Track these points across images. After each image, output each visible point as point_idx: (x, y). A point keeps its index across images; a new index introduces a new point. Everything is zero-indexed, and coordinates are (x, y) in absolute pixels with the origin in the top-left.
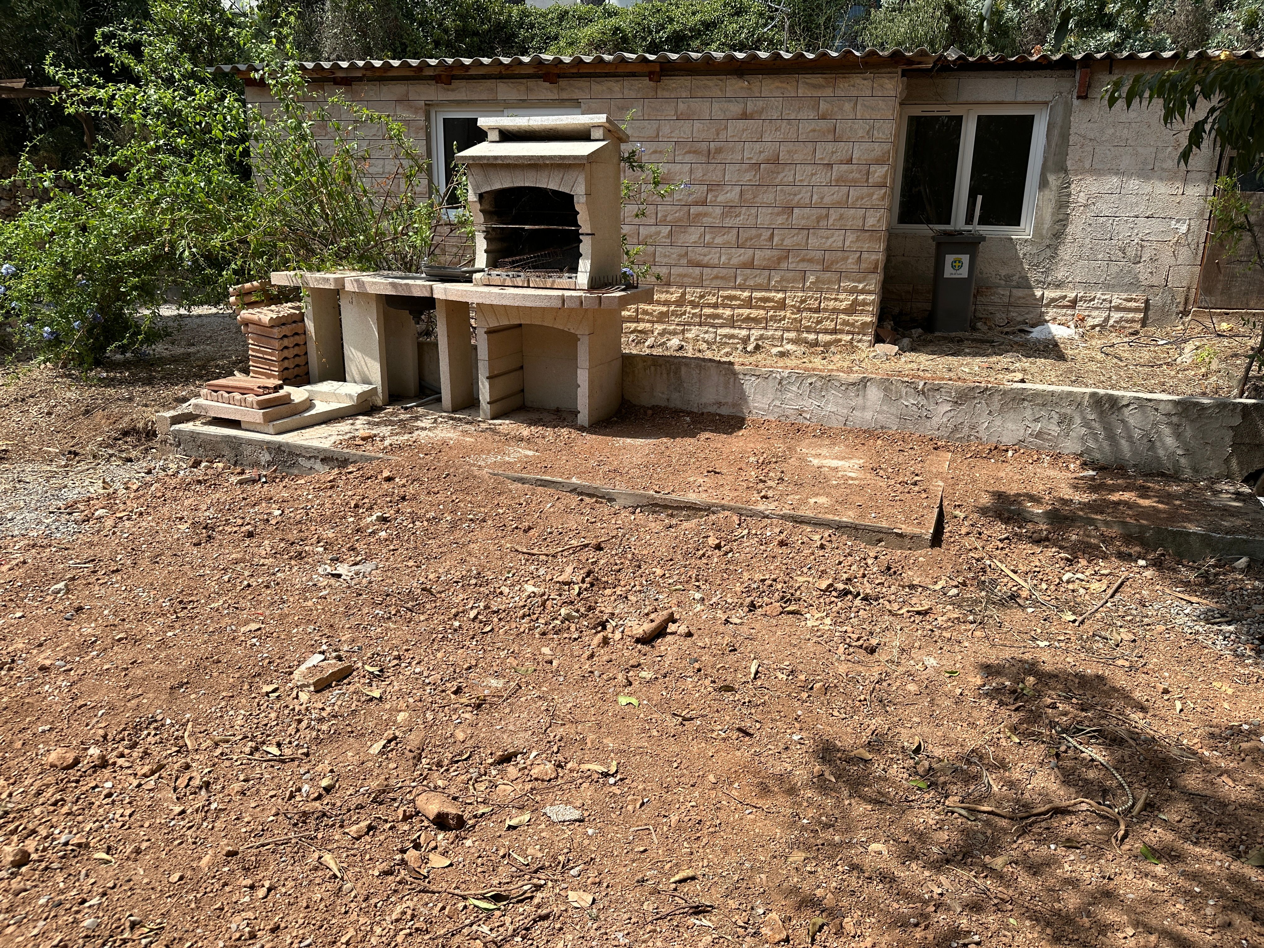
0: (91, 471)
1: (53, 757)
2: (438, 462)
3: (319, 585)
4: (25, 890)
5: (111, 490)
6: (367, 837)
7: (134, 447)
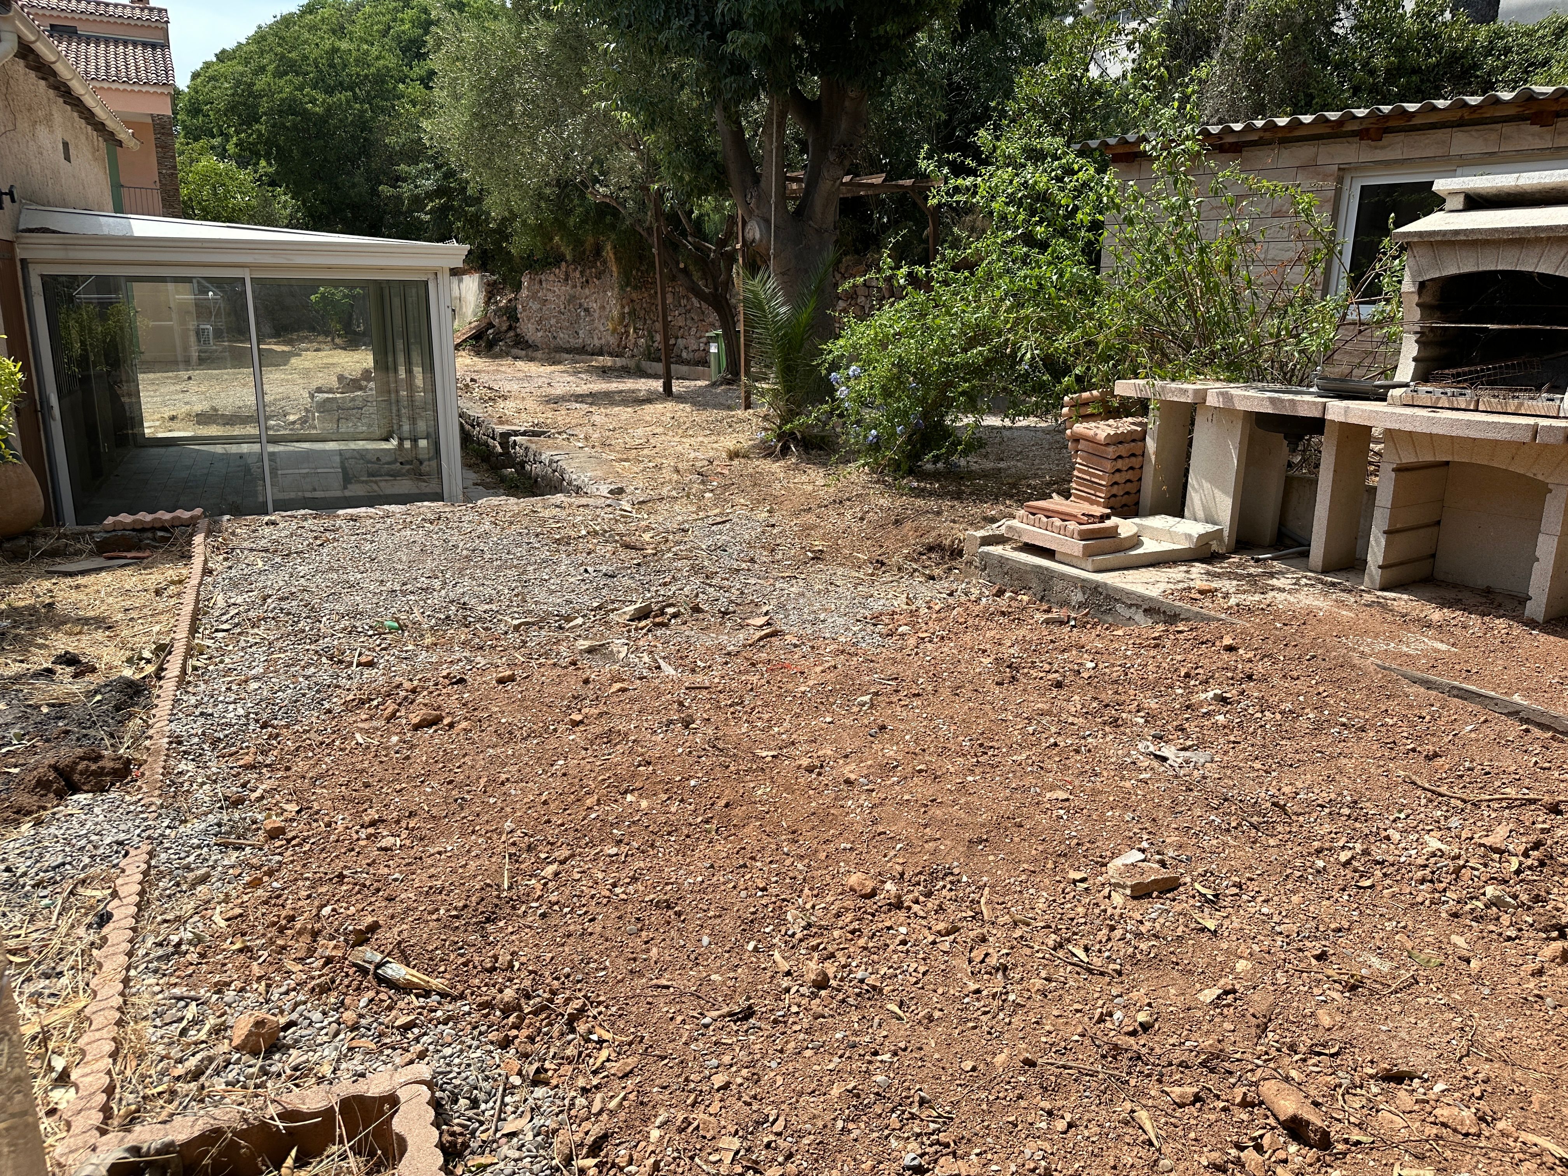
0: (895, 584)
1: (853, 880)
2: (1302, 637)
3: (1139, 764)
4: (824, 1017)
5: (914, 607)
6: (1192, 1108)
7: (937, 564)
